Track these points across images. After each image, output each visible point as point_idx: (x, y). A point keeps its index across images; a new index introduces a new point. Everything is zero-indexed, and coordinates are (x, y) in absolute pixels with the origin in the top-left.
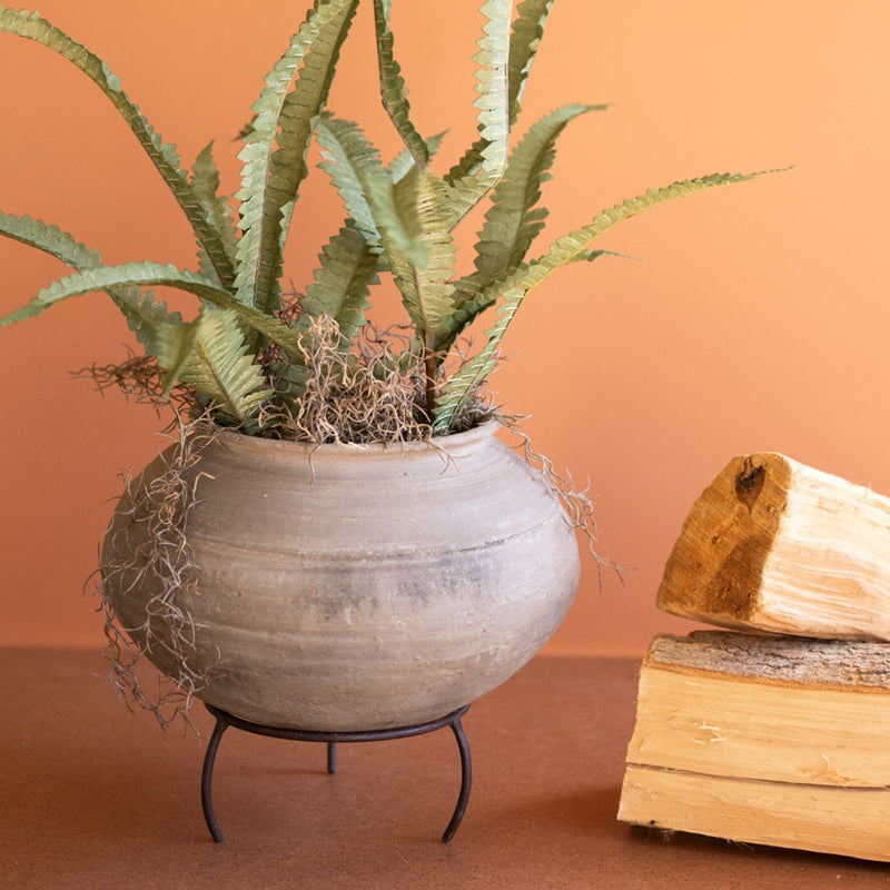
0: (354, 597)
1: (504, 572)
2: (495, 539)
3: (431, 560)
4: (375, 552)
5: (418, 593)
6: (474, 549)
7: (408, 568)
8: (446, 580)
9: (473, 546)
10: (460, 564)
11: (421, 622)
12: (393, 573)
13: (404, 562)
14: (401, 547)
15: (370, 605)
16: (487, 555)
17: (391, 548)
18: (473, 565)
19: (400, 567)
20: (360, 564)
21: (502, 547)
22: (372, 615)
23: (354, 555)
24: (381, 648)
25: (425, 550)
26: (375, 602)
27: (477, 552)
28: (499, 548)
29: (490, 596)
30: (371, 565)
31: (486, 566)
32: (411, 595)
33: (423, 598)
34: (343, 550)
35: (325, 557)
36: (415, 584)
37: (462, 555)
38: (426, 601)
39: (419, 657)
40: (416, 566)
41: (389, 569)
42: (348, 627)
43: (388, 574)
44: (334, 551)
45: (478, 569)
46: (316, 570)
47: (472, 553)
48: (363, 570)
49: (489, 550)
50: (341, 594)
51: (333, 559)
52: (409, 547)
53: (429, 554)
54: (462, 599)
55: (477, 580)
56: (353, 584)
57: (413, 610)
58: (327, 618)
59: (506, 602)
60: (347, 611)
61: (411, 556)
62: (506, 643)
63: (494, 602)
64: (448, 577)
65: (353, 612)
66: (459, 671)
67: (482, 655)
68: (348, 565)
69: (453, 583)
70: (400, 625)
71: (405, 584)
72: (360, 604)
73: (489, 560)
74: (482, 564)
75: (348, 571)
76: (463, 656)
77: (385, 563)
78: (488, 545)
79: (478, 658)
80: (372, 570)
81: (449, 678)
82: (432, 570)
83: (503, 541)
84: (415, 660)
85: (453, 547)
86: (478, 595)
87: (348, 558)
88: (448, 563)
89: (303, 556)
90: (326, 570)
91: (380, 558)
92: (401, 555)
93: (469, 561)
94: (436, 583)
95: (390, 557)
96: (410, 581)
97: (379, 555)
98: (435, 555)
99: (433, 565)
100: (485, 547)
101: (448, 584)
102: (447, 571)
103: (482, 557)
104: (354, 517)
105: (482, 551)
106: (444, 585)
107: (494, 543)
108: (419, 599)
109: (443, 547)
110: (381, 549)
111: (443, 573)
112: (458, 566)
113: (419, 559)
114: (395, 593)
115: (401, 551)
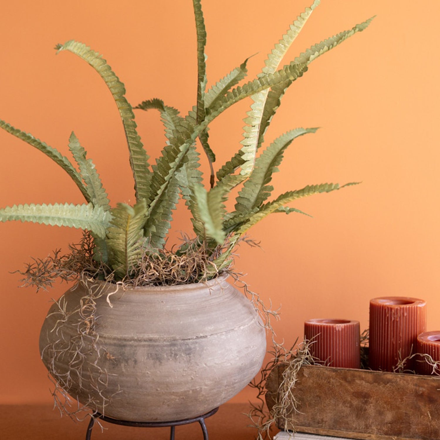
0: (126, 358)
1: (204, 351)
2: (202, 335)
3: (165, 343)
4: (138, 338)
5: (157, 358)
6: (189, 339)
7: (153, 346)
8: (172, 353)
9: (189, 338)
10: (181, 346)
11: (158, 372)
12: (146, 348)
13: (151, 343)
14: (151, 336)
15: (134, 362)
16: (196, 343)
17: (146, 336)
18: (187, 347)
19: (149, 346)
20: (131, 343)
21: (206, 339)
22: (134, 367)
23: (128, 338)
24: (139, 383)
25: (163, 338)
26: (135, 361)
27: (191, 341)
28: (204, 339)
29: (196, 363)
30: (136, 343)
31: (195, 348)
32: (153, 359)
33: (159, 361)
34: (124, 336)
35: (114, 339)
36: (156, 354)
37: (182, 342)
38: (161, 363)
39: (159, 389)
40: (158, 346)
41: (144, 346)
42: (123, 372)
43: (143, 349)
44: (119, 336)
45: (190, 349)
46: (110, 344)
47: (188, 341)
48: (131, 346)
49: (198, 340)
50: (120, 357)
51: (118, 339)
52: (155, 336)
53: (165, 340)
54: (180, 363)
55: (189, 354)
56: (126, 352)
57: (154, 366)
58: (114, 367)
59: (204, 365)
60: (123, 365)
61: (155, 340)
62: (206, 385)
63: (198, 365)
64: (173, 352)
65: (125, 365)
66: (182, 397)
67: (193, 390)
68: (125, 343)
69: (176, 355)
70: (148, 373)
71: (151, 354)
72: (129, 362)
73: (197, 345)
74: (192, 346)
75: (124, 346)
76: (181, 390)
77: (143, 343)
78: (197, 337)
79: (191, 392)
80: (136, 346)
81: (177, 400)
82: (165, 348)
83: (206, 336)
84: (157, 390)
85: (177, 338)
86: (189, 361)
87: (125, 340)
88: (174, 345)
89: (105, 338)
90: (115, 345)
91: (140, 341)
92: (151, 340)
93: (186, 345)
94: (167, 354)
95: (145, 341)
96: (153, 352)
97: (140, 339)
98: (168, 341)
99: (166, 346)
100: (196, 339)
101: (173, 355)
102: (173, 349)
103: (193, 343)
104: (132, 321)
105: (193, 341)
106: (171, 356)
107: (201, 337)
108: (157, 362)
109: (173, 338)
110: (141, 336)
111: (171, 350)
112: (179, 347)
113: (159, 342)
114: (146, 358)
115: (151, 338)
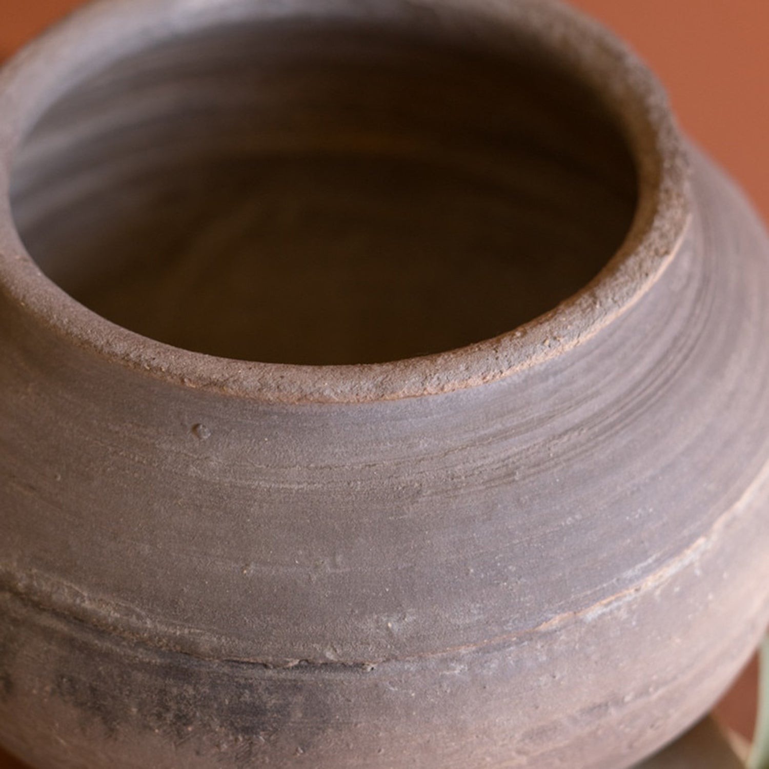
3: (142, 655)
4: (29, 587)
6: (264, 666)
8: (168, 710)
10: (213, 686)
13: (81, 636)
16: (297, 687)
18: (247, 696)
19: (70, 642)
27: (270, 673)
28: (341, 676)
30: (20, 611)
31: (283, 710)
32: (80, 705)
36: (93, 690)
37: (226, 669)
40: (106, 655)
41: (48, 634)
45: (257, 710)
47: (257, 673)
49: (307, 677)
52: (103, 611)
53: (142, 643)
54: (198, 753)
55: (246, 730)
61: (101, 629)
69: (182, 719)
71: (71, 680)
73: (300, 699)
74: (272, 702)
77: (46, 620)
78: (308, 665)
80: (14, 621)
82: (139, 676)
85: (207, 641)
88: (184, 675)
92: (79, 619)
93: (239, 685)
94: (141, 706)
95: (57, 613)
96: (83, 678)
97: (36, 598)
98: (158, 651)
99: (144, 667)
100: (297, 667)
101: (170, 716)
102: (175, 691)
103: (278, 687)
104: (32, 488)
105: (283, 675)
106: (159, 716)
107: (328, 665)
108: (97, 719)
109: (180, 641)
110: (46, 588)
111: (163, 692)
112: (206, 690)
113: (118, 645)
114: (48, 688)
115: (85, 611)
